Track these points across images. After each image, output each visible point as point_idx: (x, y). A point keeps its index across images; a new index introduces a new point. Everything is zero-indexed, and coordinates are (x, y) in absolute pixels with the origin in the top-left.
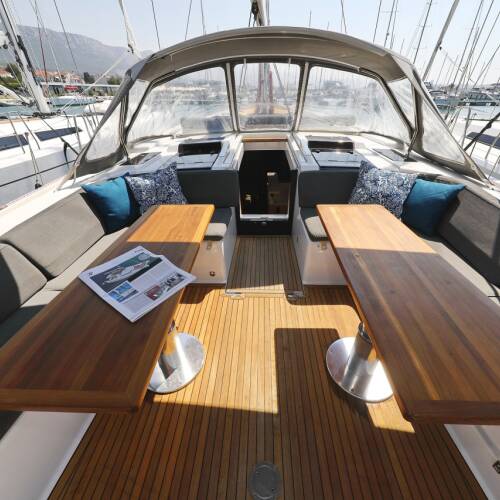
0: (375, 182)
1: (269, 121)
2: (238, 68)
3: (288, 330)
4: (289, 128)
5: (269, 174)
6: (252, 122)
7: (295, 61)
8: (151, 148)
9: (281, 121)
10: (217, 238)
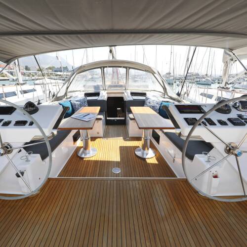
0: (150, 103)
1: (116, 86)
2: (105, 69)
3: (123, 147)
4: (124, 88)
5: (118, 109)
6: (110, 86)
7: (124, 67)
8: (73, 94)
9: (121, 86)
10: (100, 119)
